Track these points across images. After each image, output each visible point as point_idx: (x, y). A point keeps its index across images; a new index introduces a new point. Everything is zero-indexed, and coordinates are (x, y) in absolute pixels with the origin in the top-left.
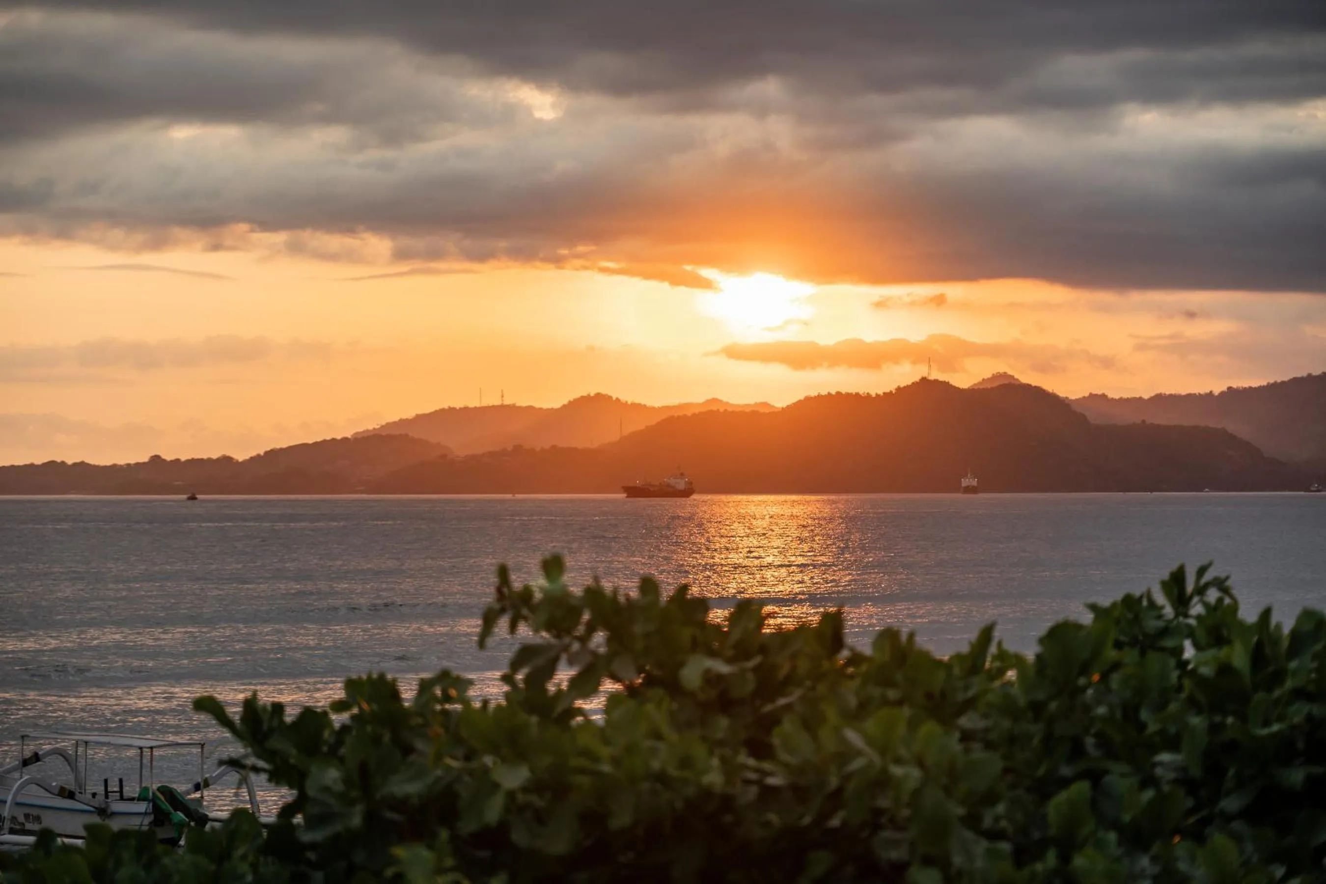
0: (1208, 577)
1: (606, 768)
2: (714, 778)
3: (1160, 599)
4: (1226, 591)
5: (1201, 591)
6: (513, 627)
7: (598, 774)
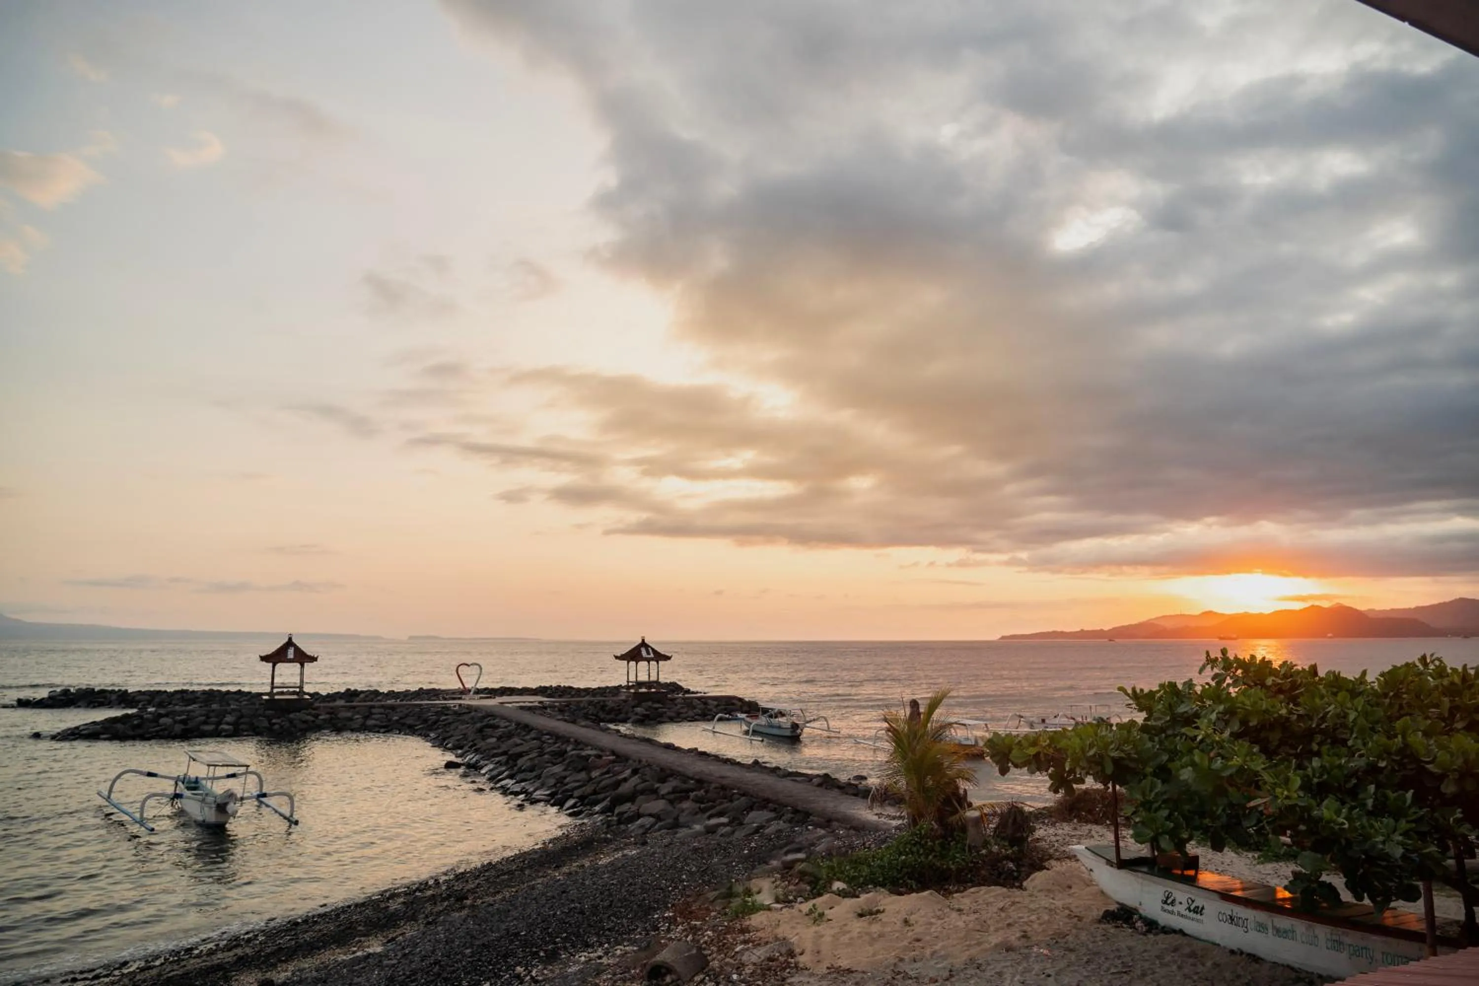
0: (1434, 657)
1: (1249, 708)
2: (1284, 712)
3: (1418, 664)
4: (1441, 662)
5: (1432, 662)
6: (1212, 668)
7: (1246, 709)
